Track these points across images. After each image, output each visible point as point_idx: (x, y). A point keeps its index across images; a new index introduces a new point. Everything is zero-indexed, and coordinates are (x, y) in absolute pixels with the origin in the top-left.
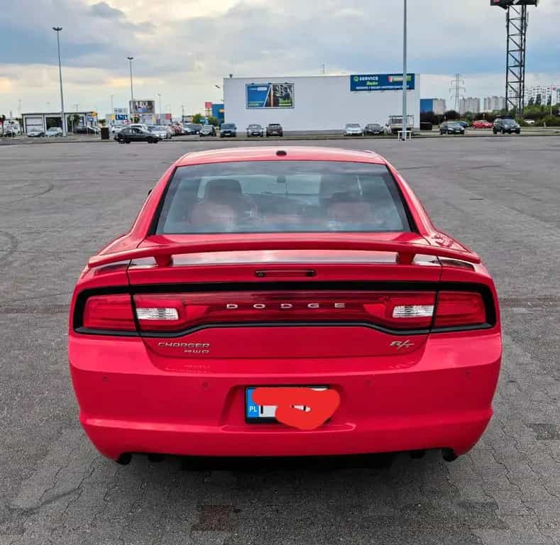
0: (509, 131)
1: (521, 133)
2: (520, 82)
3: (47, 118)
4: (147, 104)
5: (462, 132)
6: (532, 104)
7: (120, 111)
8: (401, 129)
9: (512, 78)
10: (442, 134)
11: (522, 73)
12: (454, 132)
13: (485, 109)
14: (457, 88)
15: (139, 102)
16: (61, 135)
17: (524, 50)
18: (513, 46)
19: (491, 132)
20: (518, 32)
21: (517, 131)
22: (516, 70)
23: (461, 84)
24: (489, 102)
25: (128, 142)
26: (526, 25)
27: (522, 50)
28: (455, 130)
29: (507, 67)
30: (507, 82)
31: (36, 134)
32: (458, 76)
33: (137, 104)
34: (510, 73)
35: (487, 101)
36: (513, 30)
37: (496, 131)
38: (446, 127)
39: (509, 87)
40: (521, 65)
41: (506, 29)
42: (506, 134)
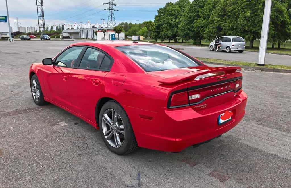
0: (46, 39)
1: (51, 40)
2: (43, 22)
5: (30, 39)
6: (45, 30)
8: (9, 37)
9: (40, 21)
10: (22, 39)
11: (44, 19)
12: (27, 39)
13: (28, 31)
14: (18, 23)
17: (43, 11)
18: (39, 10)
19: (40, 40)
20: (40, 4)
21: (49, 39)
22: (41, 18)
23: (19, 22)
24: (29, 29)
26: (43, 2)
27: (42, 11)
28: (27, 38)
29: (38, 17)
30: (39, 22)
32: (17, 18)
34: (39, 19)
35: (28, 28)
36: (38, 4)
37: (41, 39)
38: (23, 37)
39: (39, 24)
40: (43, 16)
41: (36, 3)
42: (46, 40)
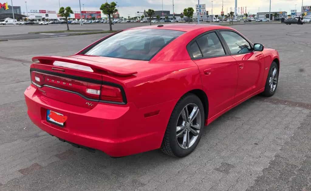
3: (266, 14)
4: (309, 8)
7: (293, 11)
15: (306, 7)
16: (268, 21)
25: (290, 24)
31: (259, 20)
33: (305, 8)
